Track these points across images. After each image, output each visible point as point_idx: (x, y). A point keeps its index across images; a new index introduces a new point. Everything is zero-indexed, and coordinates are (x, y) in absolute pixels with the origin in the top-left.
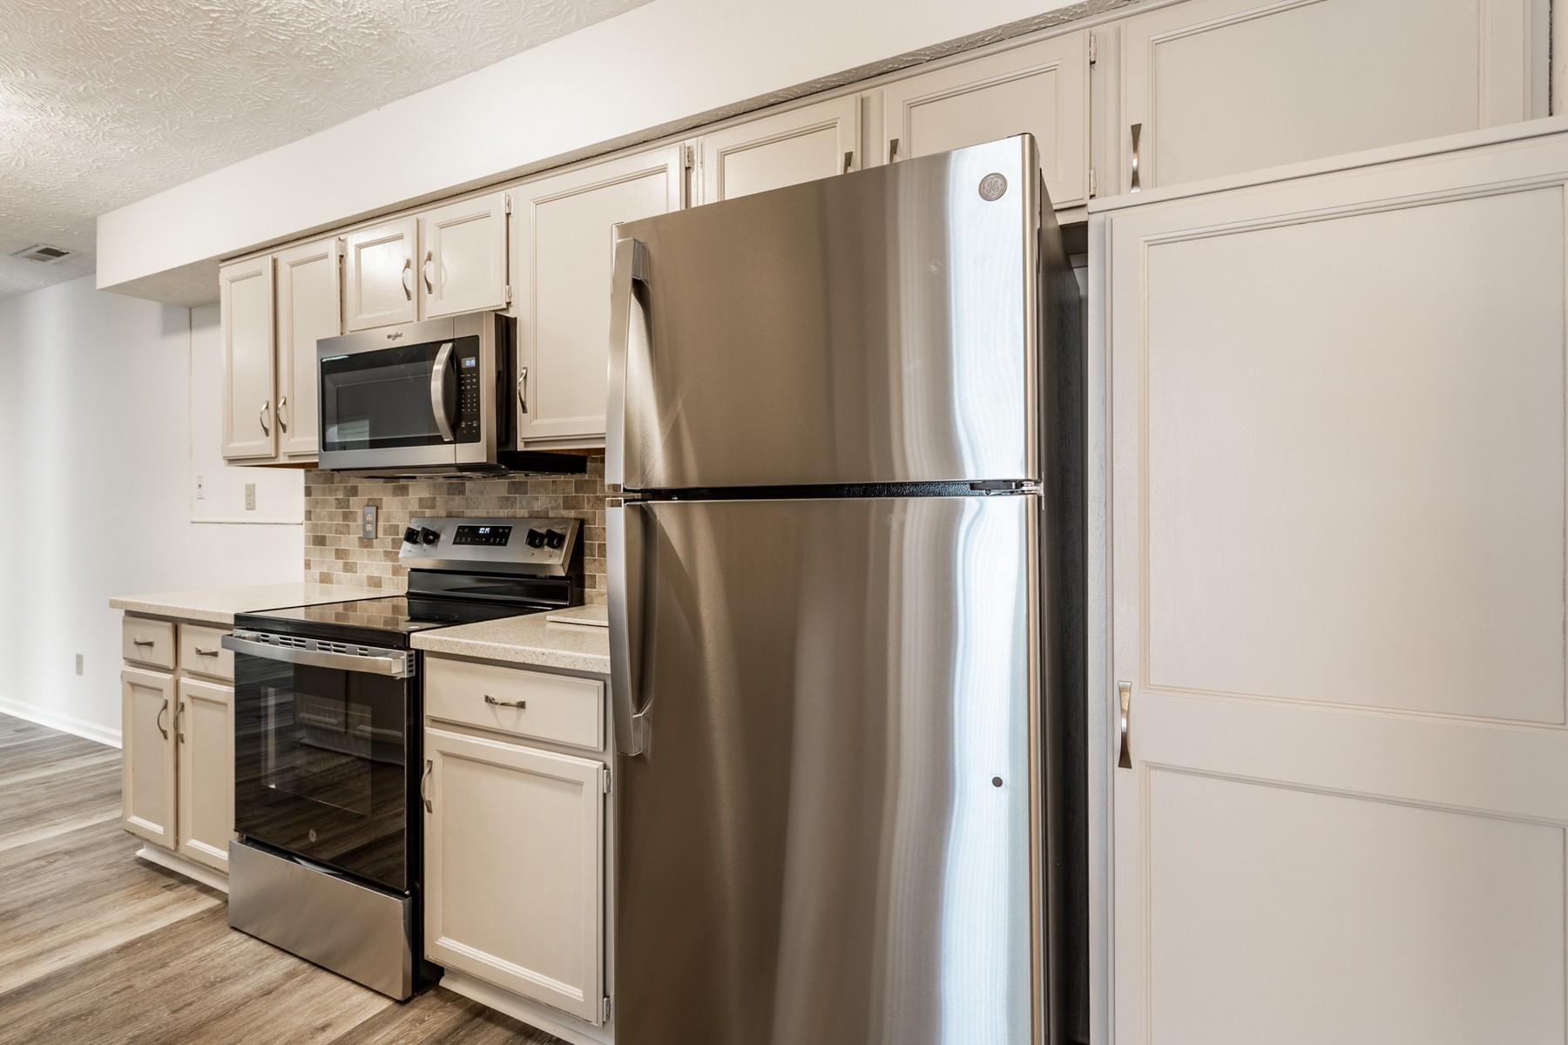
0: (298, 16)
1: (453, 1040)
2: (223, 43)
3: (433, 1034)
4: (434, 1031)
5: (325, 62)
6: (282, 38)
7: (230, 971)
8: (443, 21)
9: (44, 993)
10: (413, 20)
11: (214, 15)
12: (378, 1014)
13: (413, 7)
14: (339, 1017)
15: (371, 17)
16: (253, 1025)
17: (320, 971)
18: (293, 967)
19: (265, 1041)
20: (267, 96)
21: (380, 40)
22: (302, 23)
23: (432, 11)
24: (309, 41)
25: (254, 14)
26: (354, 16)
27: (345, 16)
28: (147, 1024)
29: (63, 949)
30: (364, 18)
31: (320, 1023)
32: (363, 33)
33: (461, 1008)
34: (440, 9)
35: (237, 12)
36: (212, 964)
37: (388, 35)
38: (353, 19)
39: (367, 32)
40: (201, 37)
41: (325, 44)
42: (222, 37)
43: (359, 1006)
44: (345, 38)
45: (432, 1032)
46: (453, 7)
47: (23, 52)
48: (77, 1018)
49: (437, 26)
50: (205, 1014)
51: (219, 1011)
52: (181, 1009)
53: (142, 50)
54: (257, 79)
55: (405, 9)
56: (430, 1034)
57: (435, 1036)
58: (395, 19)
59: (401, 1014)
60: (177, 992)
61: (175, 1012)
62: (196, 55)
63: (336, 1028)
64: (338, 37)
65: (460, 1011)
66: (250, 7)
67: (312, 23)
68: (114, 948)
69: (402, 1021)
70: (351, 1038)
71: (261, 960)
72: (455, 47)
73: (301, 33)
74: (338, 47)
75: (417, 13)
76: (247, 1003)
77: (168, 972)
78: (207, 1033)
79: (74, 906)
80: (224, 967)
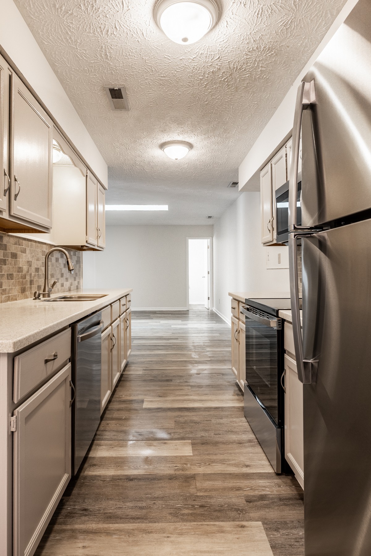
0: (247, 64)
1: (286, 503)
2: (234, 89)
3: (280, 494)
4: (281, 493)
5: (264, 77)
6: (247, 76)
7: (235, 430)
8: (294, 29)
9: (194, 412)
10: (283, 37)
11: (226, 80)
12: (267, 473)
13: (280, 31)
14: (254, 465)
15: (268, 47)
16: (230, 451)
17: (259, 445)
18: (252, 439)
19: (229, 459)
20: (256, 101)
21: (277, 55)
22: (249, 66)
23: (287, 27)
24: (255, 71)
25: (235, 72)
26: (263, 51)
27: (260, 53)
28: (207, 434)
29: (205, 401)
30: (266, 49)
31: (248, 463)
32: (269, 56)
33: (297, 491)
34: (289, 24)
35: (231, 75)
36: (233, 425)
37: (278, 50)
38: (263, 52)
39: (270, 54)
40: (227, 91)
41: (260, 69)
42: (232, 87)
43: (263, 465)
44: (265, 62)
45: (280, 493)
46: (294, 19)
47: (196, 122)
48: (195, 423)
49: (293, 33)
50: (221, 440)
51: (225, 441)
52: (217, 434)
53: (217, 105)
54: (250, 97)
55: (277, 34)
56: (279, 493)
57: (280, 496)
58: (276, 42)
59: (274, 478)
60: (219, 429)
61: (215, 434)
62: (229, 98)
63: (251, 469)
64: (263, 63)
65: (296, 492)
66: (233, 70)
67: (252, 64)
68: (214, 407)
69: (273, 481)
70: (253, 476)
71: (246, 431)
72: (305, 38)
73: (251, 70)
74: (265, 68)
75: (282, 33)
76: (233, 443)
77: (221, 421)
78: (218, 446)
79: (215, 390)
80: (235, 428)
